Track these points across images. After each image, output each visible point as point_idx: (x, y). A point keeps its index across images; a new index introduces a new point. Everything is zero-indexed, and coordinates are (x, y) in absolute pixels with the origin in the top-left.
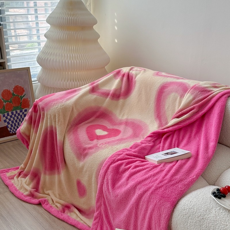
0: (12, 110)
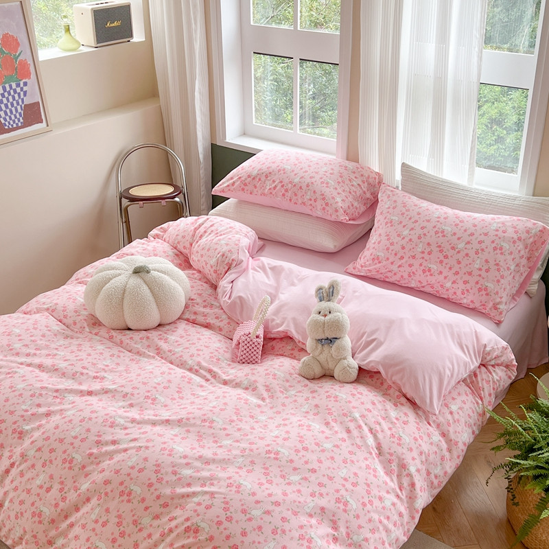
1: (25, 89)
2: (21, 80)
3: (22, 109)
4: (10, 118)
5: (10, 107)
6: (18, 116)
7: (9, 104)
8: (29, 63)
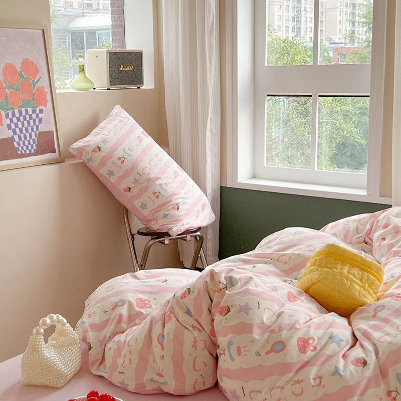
0: (20, 107)
1: (41, 116)
2: (37, 107)
3: (36, 136)
4: (24, 144)
5: (24, 132)
6: (32, 143)
7: (24, 129)
8: (46, 90)
